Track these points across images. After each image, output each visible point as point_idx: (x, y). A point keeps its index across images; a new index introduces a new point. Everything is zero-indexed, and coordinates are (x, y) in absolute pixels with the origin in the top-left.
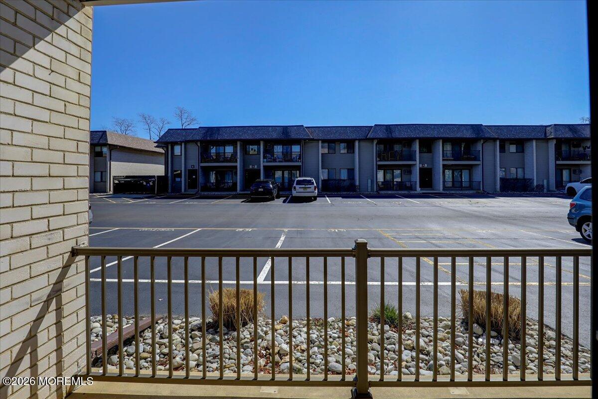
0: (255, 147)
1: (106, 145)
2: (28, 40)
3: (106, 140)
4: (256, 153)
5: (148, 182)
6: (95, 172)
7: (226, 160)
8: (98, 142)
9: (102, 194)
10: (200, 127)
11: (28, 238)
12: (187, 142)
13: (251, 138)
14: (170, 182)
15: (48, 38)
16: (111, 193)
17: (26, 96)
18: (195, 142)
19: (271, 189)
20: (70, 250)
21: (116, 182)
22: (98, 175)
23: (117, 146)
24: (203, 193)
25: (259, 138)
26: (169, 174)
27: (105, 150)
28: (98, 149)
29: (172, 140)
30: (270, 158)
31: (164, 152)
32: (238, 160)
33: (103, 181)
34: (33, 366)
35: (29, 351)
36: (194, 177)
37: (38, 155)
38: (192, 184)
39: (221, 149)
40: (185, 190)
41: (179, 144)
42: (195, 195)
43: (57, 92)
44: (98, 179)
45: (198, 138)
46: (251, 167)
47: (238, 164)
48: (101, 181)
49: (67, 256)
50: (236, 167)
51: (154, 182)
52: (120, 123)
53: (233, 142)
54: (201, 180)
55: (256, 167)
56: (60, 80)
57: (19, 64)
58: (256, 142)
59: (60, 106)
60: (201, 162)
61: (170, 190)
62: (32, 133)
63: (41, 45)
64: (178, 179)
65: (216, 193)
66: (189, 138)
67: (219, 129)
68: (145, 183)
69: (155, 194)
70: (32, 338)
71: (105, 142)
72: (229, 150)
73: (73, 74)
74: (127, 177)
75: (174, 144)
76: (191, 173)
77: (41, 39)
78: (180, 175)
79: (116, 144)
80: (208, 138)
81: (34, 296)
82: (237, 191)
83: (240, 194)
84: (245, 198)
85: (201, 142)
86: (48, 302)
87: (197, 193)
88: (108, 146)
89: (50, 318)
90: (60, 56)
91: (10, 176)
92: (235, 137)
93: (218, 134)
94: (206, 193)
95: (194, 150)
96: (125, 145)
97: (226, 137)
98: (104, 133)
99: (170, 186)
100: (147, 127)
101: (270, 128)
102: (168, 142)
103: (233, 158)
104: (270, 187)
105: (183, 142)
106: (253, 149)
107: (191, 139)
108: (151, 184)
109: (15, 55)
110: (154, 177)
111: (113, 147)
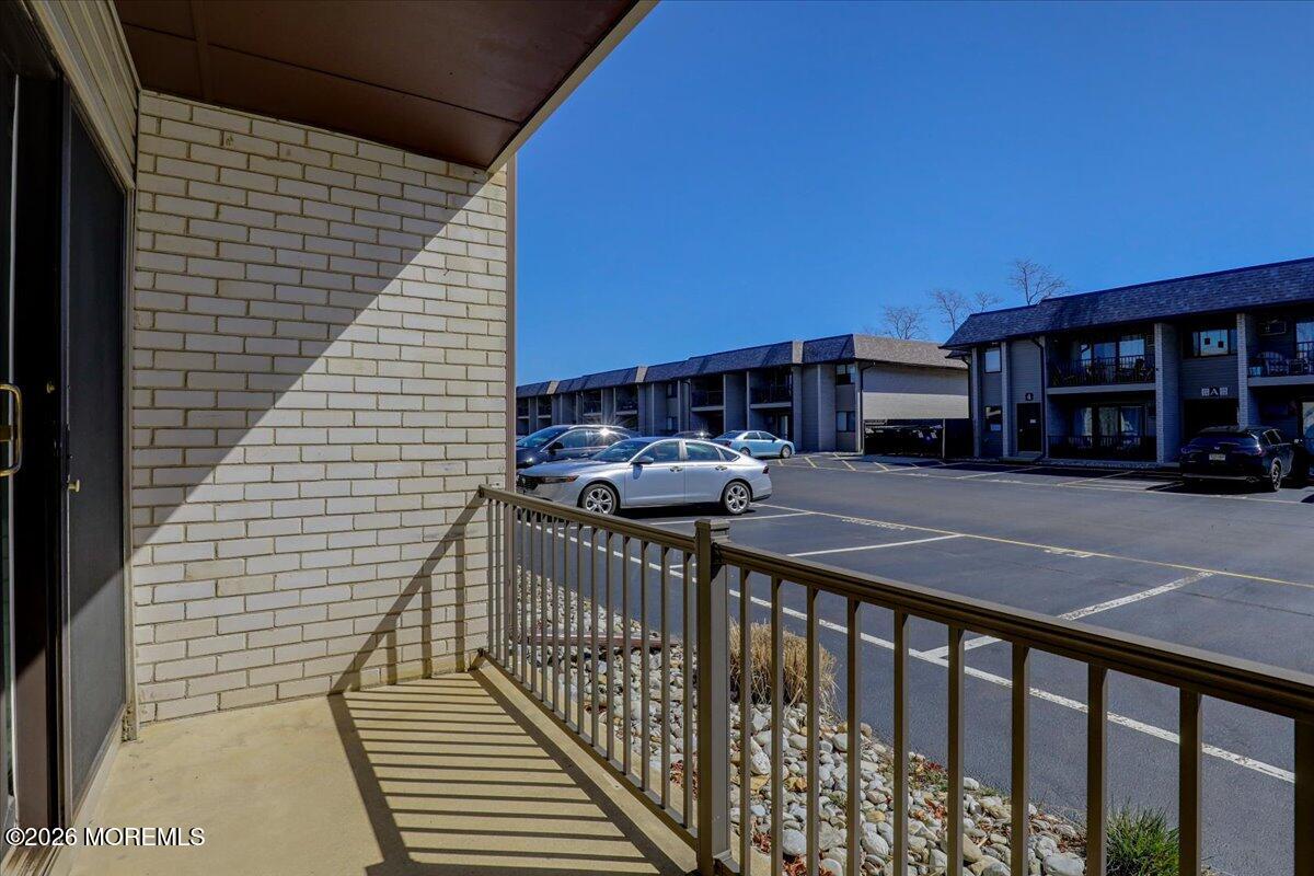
0: (1222, 335)
1: (852, 361)
2: (416, 241)
3: (852, 351)
4: (1224, 350)
5: (927, 433)
6: (837, 412)
7: (1123, 376)
8: (840, 356)
9: (847, 454)
10: (1044, 301)
11: (419, 463)
12: (1011, 340)
13: (1198, 307)
14: (977, 433)
15: (442, 233)
16: (862, 453)
17: (417, 305)
18: (1032, 337)
19: (1258, 458)
20: (477, 488)
21: (869, 431)
22: (843, 417)
23: (872, 361)
24: (1054, 461)
25: (1231, 304)
26: (976, 417)
27: (853, 370)
28: (841, 370)
29: (979, 338)
30: (1279, 364)
31: (966, 366)
32: (1159, 375)
33: (851, 427)
34: (426, 609)
35: (421, 590)
36: (1033, 421)
37: (431, 370)
38: (1028, 437)
39: (1107, 350)
40: (1011, 455)
41: (995, 346)
42: (1034, 463)
43: (454, 293)
44: (843, 426)
45: (1037, 327)
46: (1205, 392)
47: (1159, 386)
48: (848, 430)
49: (471, 495)
50: (1152, 394)
51: (939, 433)
52: (894, 315)
53: (1141, 328)
54: (1051, 429)
55: (1224, 391)
56: (460, 279)
57: (407, 272)
58: (1223, 319)
59: (461, 310)
60: (1050, 386)
61: (977, 451)
62: (424, 346)
63: (433, 244)
64: (995, 427)
65: (1092, 463)
66: (1017, 330)
67: (1094, 297)
68: (921, 435)
69: (940, 457)
70: (423, 577)
71: (849, 355)
72: (1132, 349)
73: (480, 267)
74: (890, 422)
75: (983, 347)
76: (1026, 411)
77: (432, 237)
78: (997, 419)
79: (870, 357)
80: (1066, 325)
81: (428, 531)
82: (1155, 459)
83: (1164, 469)
84: (1168, 480)
85: (1046, 334)
86: (445, 543)
87: (1038, 460)
88: (857, 363)
89: (448, 564)
90: (460, 248)
91: (397, 394)
92: (1145, 314)
93: (1094, 311)
94: (1061, 462)
95: (1031, 360)
96: (887, 359)
97: (1117, 315)
98: (850, 337)
99: (976, 441)
100: (948, 316)
101: (1273, 273)
102: (970, 344)
103: (1144, 370)
104: (1256, 449)
105: (1003, 340)
106: (1212, 343)
107: (1021, 332)
108: (934, 436)
109: (402, 264)
110: (939, 422)
111: (865, 365)
